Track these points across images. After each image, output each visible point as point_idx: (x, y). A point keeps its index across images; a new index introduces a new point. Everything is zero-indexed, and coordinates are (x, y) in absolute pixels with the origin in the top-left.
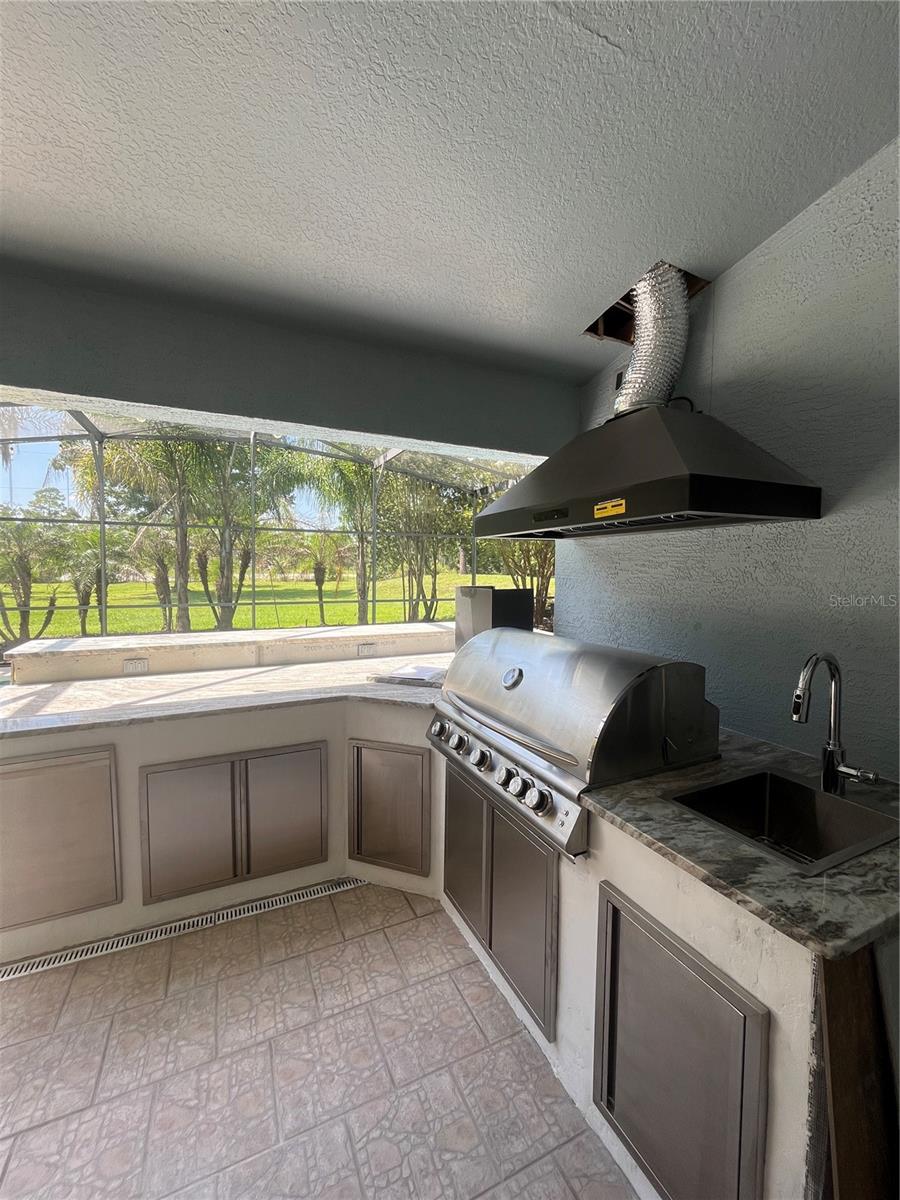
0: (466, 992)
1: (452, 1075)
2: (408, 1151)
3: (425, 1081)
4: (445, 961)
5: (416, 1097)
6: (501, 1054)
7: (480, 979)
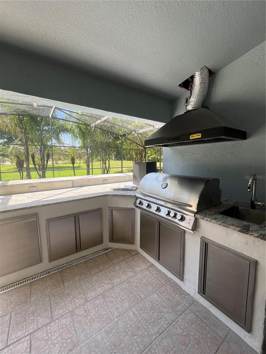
0: (153, 273)
1: (157, 294)
2: (152, 314)
3: (150, 297)
4: (145, 266)
5: (149, 301)
6: (168, 286)
7: (156, 269)
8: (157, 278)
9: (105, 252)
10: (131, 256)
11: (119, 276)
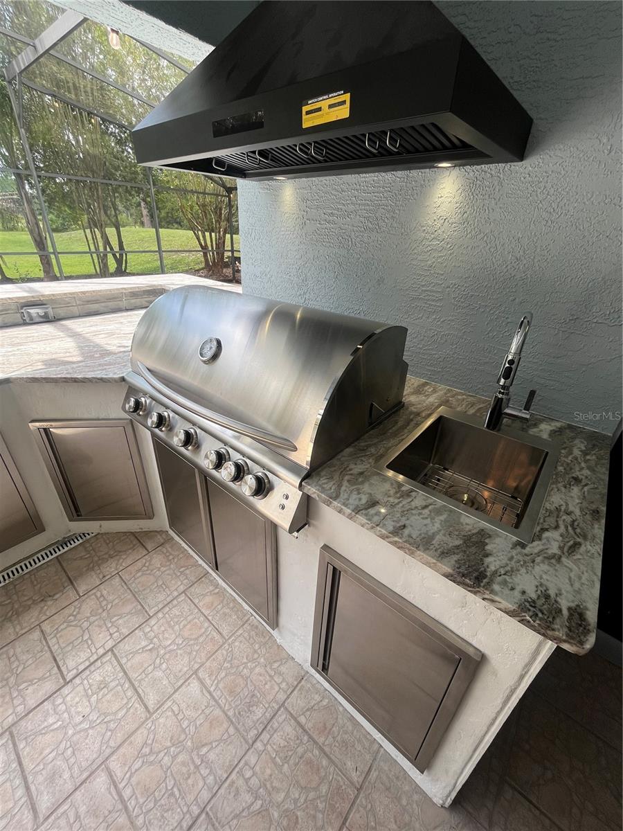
1: (199, 679)
2: (170, 763)
3: (176, 696)
4: (179, 583)
5: (170, 713)
6: (237, 644)
7: (211, 588)
8: (210, 618)
9: (59, 553)
10: (146, 552)
11: (90, 638)
